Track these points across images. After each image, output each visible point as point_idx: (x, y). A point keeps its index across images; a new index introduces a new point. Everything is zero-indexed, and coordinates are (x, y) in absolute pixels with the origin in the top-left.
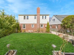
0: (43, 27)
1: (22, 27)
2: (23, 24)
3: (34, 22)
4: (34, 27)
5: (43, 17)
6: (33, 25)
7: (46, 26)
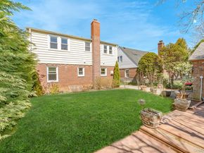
0: (106, 75)
1: (43, 76)
2: (47, 64)
3: (85, 61)
4: (83, 75)
5: (105, 47)
6: (81, 69)
7: (112, 72)
